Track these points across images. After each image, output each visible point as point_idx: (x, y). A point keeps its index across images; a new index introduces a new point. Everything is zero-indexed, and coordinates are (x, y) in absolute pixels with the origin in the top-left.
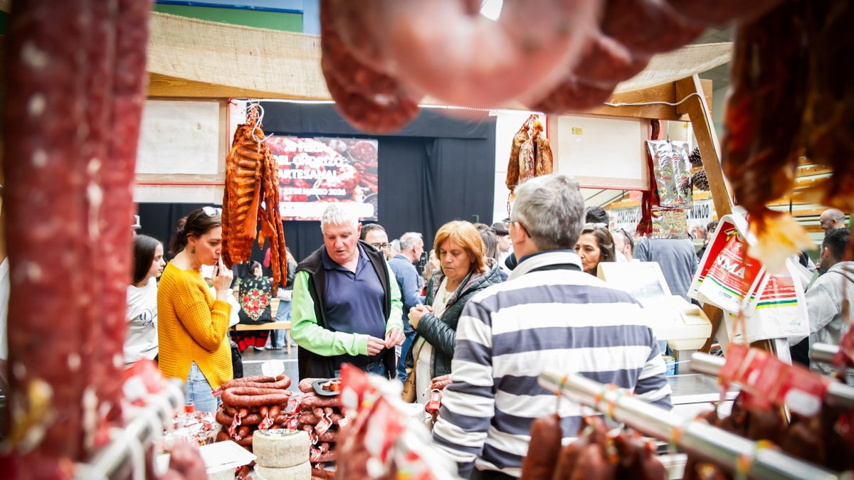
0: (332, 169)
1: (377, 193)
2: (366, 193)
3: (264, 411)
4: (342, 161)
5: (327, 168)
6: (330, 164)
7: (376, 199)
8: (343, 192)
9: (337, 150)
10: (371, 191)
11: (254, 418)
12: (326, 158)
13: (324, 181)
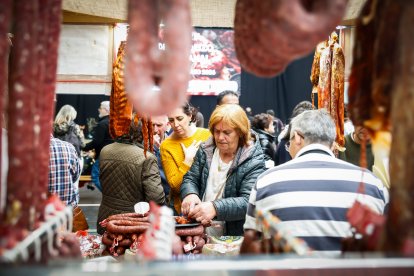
0: (205, 54)
1: (240, 73)
2: (232, 73)
3: (134, 237)
4: (213, 48)
5: (201, 53)
6: (203, 50)
7: (239, 78)
8: (213, 73)
9: (209, 39)
10: (236, 71)
11: (127, 241)
12: (200, 45)
13: (199, 63)
